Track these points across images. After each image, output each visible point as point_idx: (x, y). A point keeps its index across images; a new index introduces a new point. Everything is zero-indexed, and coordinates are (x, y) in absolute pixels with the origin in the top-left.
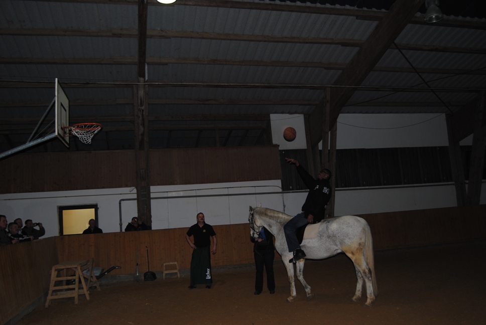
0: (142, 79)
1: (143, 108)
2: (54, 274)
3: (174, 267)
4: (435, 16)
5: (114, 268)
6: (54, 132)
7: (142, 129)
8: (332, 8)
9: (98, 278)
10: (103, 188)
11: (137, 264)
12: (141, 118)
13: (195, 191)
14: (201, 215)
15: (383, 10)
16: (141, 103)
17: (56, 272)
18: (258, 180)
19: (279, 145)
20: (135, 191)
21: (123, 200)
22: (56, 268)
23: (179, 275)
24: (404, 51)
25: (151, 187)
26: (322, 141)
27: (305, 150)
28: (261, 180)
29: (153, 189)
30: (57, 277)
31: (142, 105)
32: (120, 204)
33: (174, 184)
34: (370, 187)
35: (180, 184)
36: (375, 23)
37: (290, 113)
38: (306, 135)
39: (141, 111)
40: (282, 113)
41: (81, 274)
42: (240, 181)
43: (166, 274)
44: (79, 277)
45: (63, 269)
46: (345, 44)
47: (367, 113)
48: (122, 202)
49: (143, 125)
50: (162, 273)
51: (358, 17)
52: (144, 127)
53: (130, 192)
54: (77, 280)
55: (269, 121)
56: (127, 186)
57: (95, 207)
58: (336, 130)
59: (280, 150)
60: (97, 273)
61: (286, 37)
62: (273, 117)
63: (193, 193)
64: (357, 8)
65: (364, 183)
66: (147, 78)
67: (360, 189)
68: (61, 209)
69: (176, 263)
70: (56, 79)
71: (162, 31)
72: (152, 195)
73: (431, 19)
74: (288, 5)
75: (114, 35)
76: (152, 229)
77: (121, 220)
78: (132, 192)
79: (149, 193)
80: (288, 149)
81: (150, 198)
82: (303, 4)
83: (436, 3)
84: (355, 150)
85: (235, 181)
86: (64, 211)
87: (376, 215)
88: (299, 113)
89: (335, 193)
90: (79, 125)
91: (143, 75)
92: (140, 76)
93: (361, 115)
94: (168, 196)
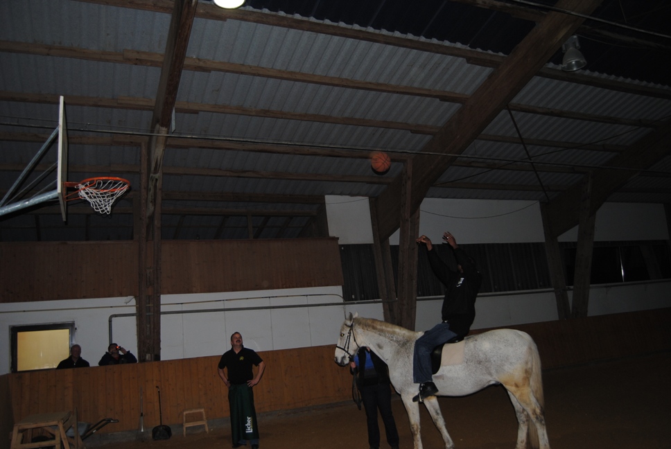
0: (164, 129)
1: (157, 176)
2: (16, 437)
3: (198, 417)
4: (576, 62)
5: (109, 421)
6: (55, 188)
7: (151, 208)
8: (439, 45)
9: (84, 438)
10: (84, 297)
11: (142, 415)
12: (152, 192)
13: (223, 301)
14: (237, 336)
15: (501, 54)
16: (156, 168)
17: (21, 435)
18: (311, 286)
19: (338, 238)
20: (133, 302)
21: (116, 316)
22: (20, 428)
23: (207, 430)
25: (162, 296)
26: (399, 230)
27: (370, 245)
28: (315, 286)
29: (164, 299)
30: (22, 443)
31: (156, 171)
32: (110, 321)
33: (193, 293)
35: (201, 292)
36: (488, 70)
37: (351, 194)
38: (373, 225)
39: (154, 180)
40: (341, 194)
41: (64, 436)
42: (286, 288)
43: (187, 428)
44: (62, 442)
45: (27, 429)
46: (444, 98)
47: (447, 197)
48: (113, 319)
49: (154, 201)
50: (182, 425)
51: (469, 60)
52: (155, 205)
53: (127, 304)
54: (58, 447)
55: (324, 204)
56: (121, 295)
57: (71, 326)
58: (419, 218)
59: (340, 245)
60: (82, 431)
61: (370, 83)
62: (329, 199)
63: (220, 305)
64: (469, 48)
66: (173, 128)
68: (15, 331)
69: (202, 410)
70: (62, 98)
71: (199, 59)
72: (163, 309)
73: (570, 66)
74: (384, 35)
76: (162, 359)
78: (128, 304)
79: (158, 305)
80: (349, 243)
81: (158, 313)
82: (403, 36)
83: (577, 45)
85: (278, 288)
86: (20, 334)
88: (363, 196)
89: (416, 303)
90: (94, 181)
91: (167, 124)
92: (162, 125)
93: (440, 199)
94: (184, 310)
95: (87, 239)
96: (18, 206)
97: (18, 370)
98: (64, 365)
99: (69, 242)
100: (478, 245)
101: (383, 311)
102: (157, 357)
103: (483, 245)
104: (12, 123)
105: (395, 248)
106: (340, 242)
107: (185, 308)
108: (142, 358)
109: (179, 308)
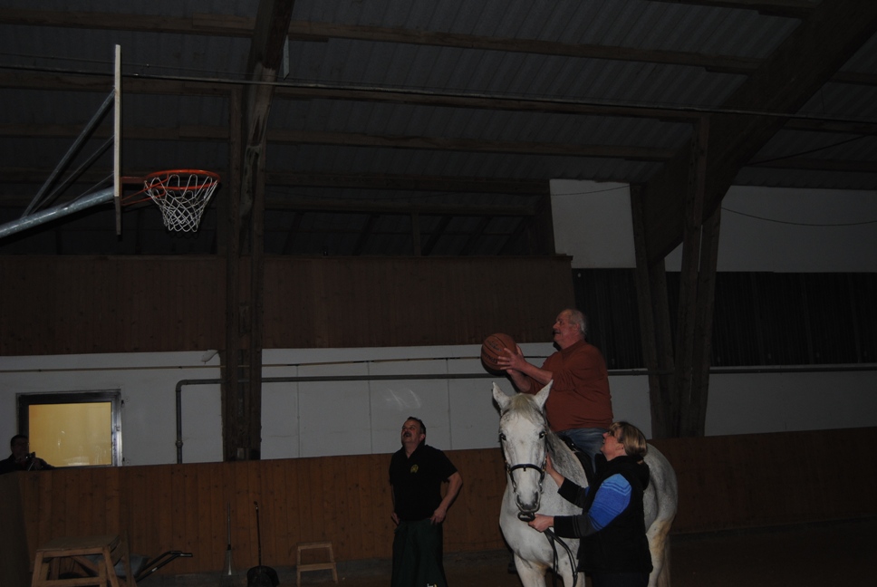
1: (257, 148)
2: (39, 570)
3: (321, 557)
5: (177, 554)
7: (248, 202)
9: (138, 578)
10: (137, 350)
11: (229, 547)
13: (366, 364)
16: (256, 135)
17: (46, 566)
19: (571, 258)
20: (216, 360)
21: (187, 382)
22: (45, 556)
23: (336, 578)
25: (263, 350)
26: (682, 244)
27: (630, 270)
29: (269, 356)
30: (48, 578)
31: (256, 141)
32: (178, 391)
33: (315, 347)
34: (783, 367)
35: (329, 347)
37: (599, 178)
39: (254, 154)
40: (580, 177)
41: (111, 572)
44: (108, 581)
46: (767, 10)
47: (779, 185)
48: (184, 387)
49: (253, 191)
50: (295, 569)
52: (254, 197)
53: (206, 363)
55: (547, 195)
56: (196, 347)
57: (114, 397)
58: (718, 224)
59: (574, 270)
60: (135, 568)
62: (556, 186)
63: (362, 370)
65: (770, 356)
66: (286, 71)
67: (763, 371)
69: (329, 546)
70: (118, 48)
72: (265, 373)
76: (262, 458)
77: (179, 432)
78: (208, 364)
79: (258, 365)
80: (592, 266)
81: (258, 380)
84: (747, 274)
85: (463, 343)
86: (31, 408)
88: (619, 180)
89: (708, 378)
90: (166, 175)
91: (275, 63)
92: (267, 65)
94: (301, 375)
95: (139, 250)
96: (53, 213)
99: (111, 257)
101: (648, 389)
102: (255, 454)
104: (26, 67)
105: (674, 276)
106: (574, 265)
107: (302, 372)
108: (229, 455)
109: (292, 372)
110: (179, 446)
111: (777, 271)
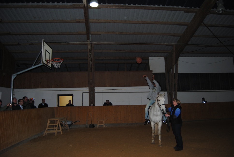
0: (88, 41)
1: (91, 53)
2: (49, 122)
3: (102, 123)
4: (222, 9)
5: (77, 121)
8: (172, 8)
9: (71, 125)
10: (76, 87)
11: (87, 121)
12: (90, 58)
15: (197, 8)
16: (90, 51)
17: (50, 122)
18: (143, 86)
19: (152, 71)
20: (88, 89)
21: (84, 93)
22: (50, 120)
23: (104, 126)
24: (209, 28)
27: (164, 73)
28: (144, 86)
29: (96, 88)
30: (50, 124)
32: (82, 94)
34: (194, 91)
35: (108, 87)
36: (194, 14)
37: (158, 56)
38: (165, 66)
39: (90, 55)
40: (155, 56)
41: (59, 123)
42: (134, 86)
43: (99, 125)
44: (59, 125)
45: (55, 121)
46: (180, 24)
47: (194, 57)
48: (83, 94)
49: (91, 61)
50: (97, 125)
51: (185, 12)
52: (92, 62)
53: (86, 89)
54: (57, 126)
55: (149, 60)
56: (85, 87)
57: (72, 95)
58: (178, 64)
61: (152, 22)
62: (150, 58)
63: (114, 91)
64: (184, 8)
65: (192, 89)
66: (90, 40)
67: (190, 92)
68: (59, 96)
70: (43, 40)
71: (97, 20)
72: (96, 91)
73: (219, 11)
74: (151, 7)
75: (77, 22)
77: (82, 101)
79: (94, 90)
80: (157, 72)
81: (94, 93)
82: (159, 6)
83: (222, 3)
84: (188, 74)
85: (132, 86)
87: (196, 104)
88: (162, 57)
89: (177, 93)
93: (191, 57)
94: (103, 92)
95: (81, 71)
96: (37, 66)
97: (60, 106)
98: (67, 105)
99: (72, 72)
100: (206, 73)
101: (167, 95)
102: (94, 105)
103: (208, 74)
106: (153, 72)
107: (103, 91)
108: (90, 105)
109: (101, 91)
110: (82, 103)
111: (194, 73)
